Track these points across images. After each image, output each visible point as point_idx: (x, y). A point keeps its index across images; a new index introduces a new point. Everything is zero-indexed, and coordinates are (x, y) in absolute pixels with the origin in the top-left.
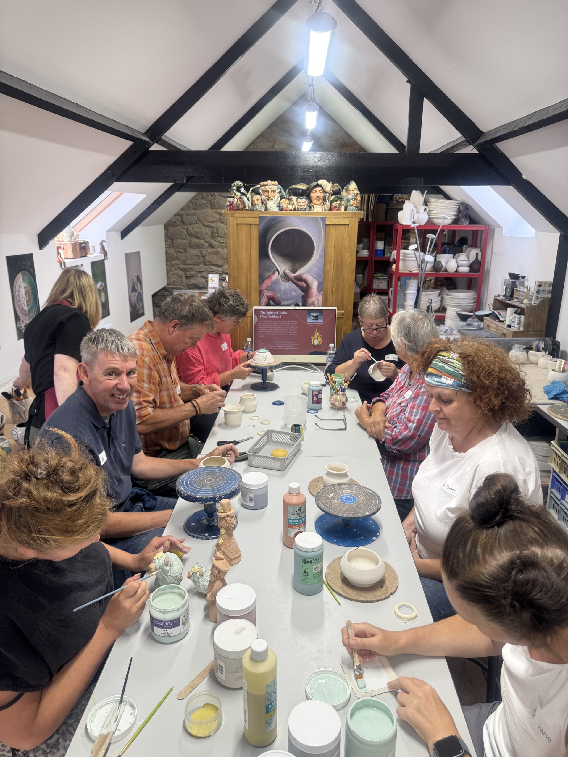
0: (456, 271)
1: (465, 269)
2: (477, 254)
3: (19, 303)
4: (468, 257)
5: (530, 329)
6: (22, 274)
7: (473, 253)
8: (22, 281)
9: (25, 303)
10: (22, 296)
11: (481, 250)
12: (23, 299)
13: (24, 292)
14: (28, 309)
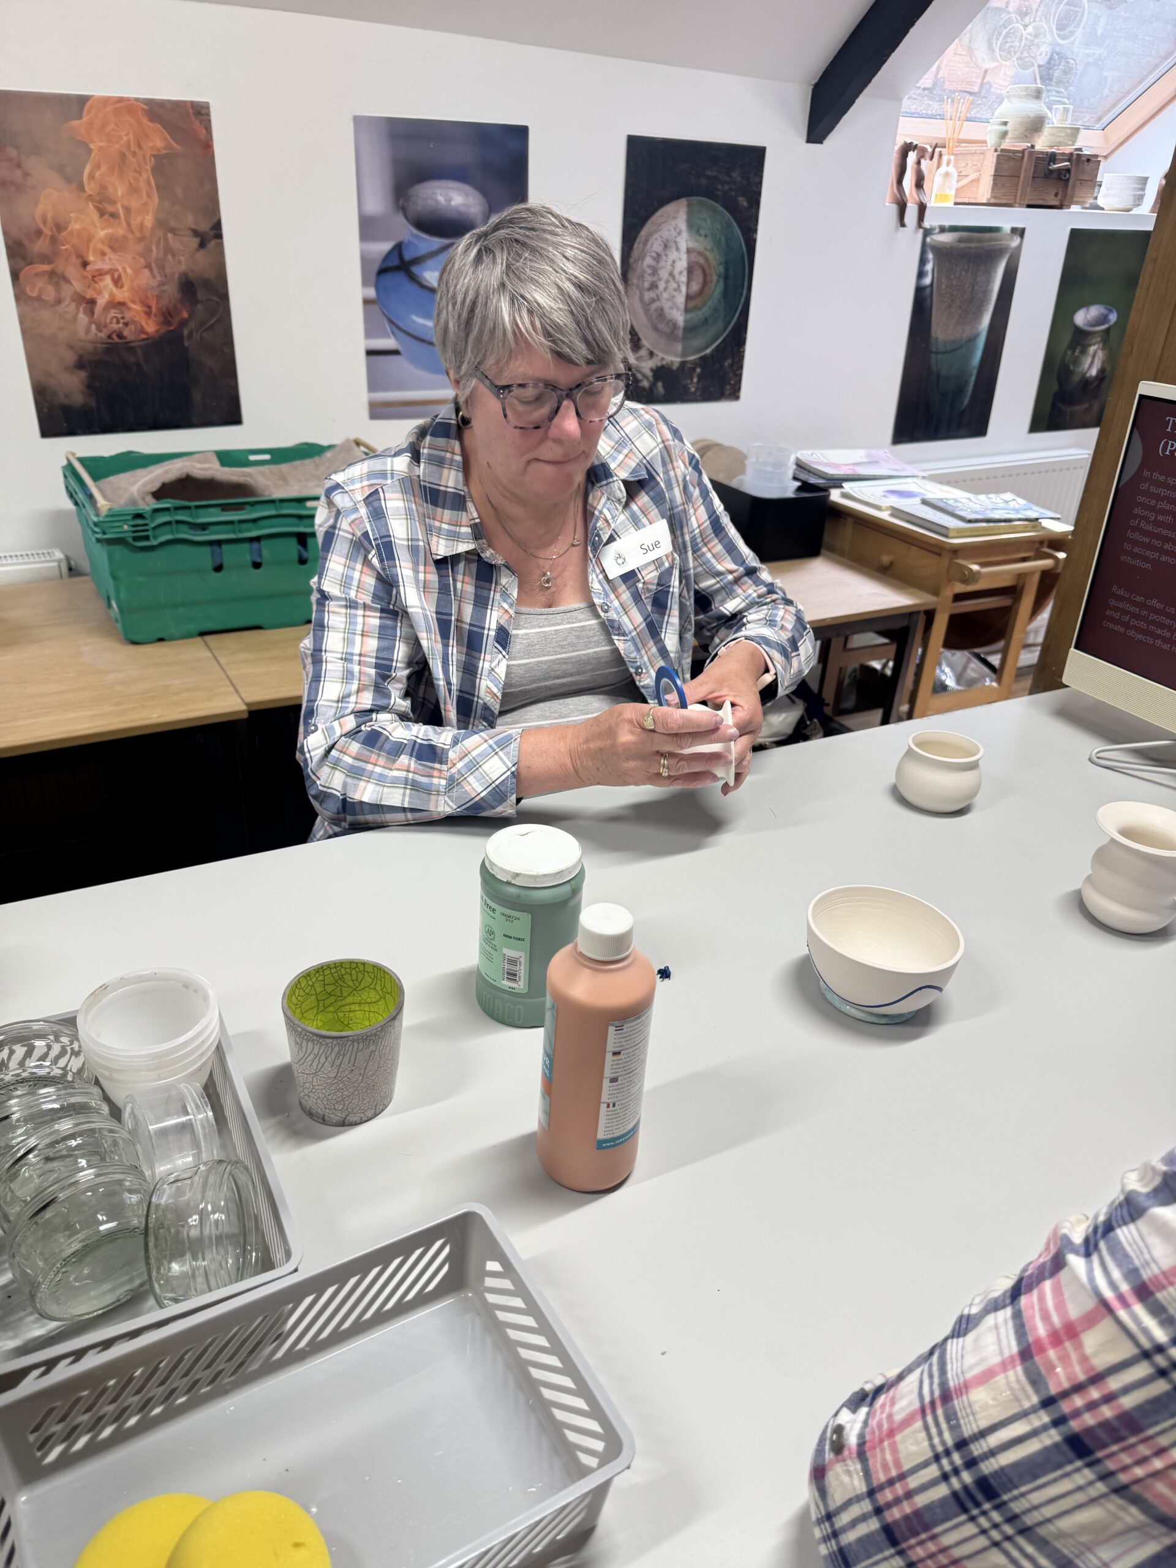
3: (648, 296)
6: (689, 206)
8: (682, 225)
9: (681, 299)
10: (671, 274)
12: (673, 285)
13: (682, 264)
14: (686, 321)
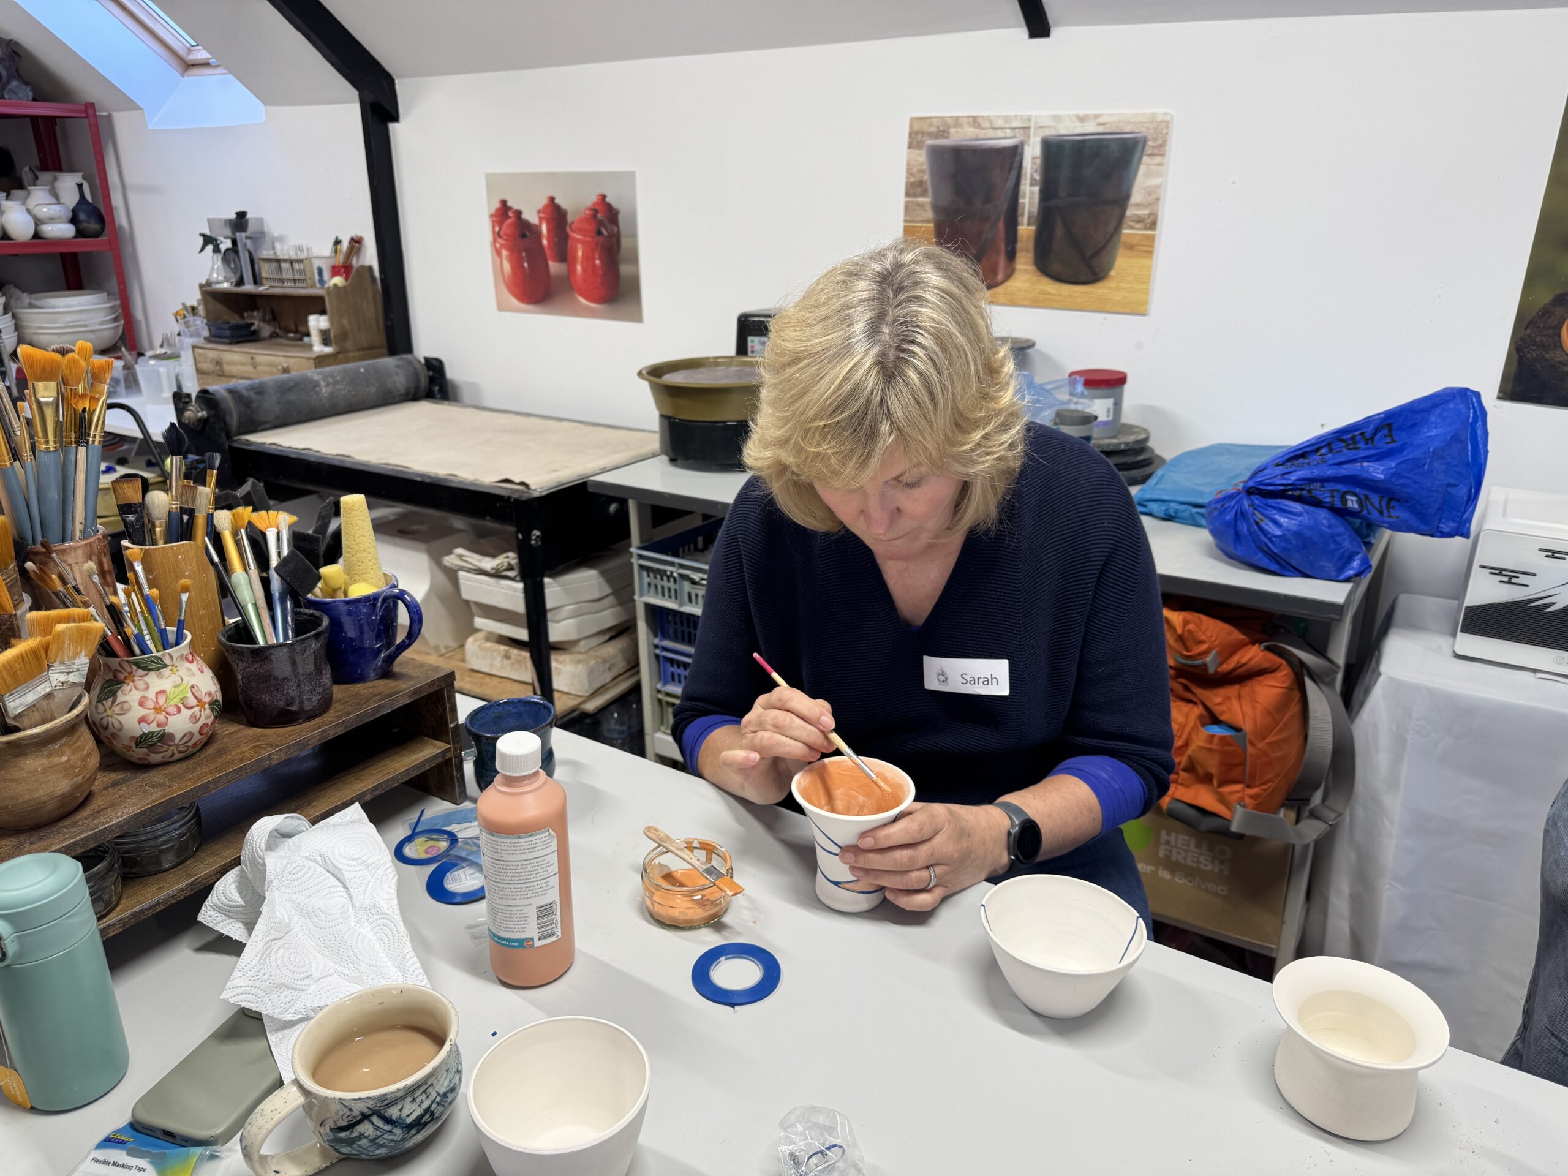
0: (37, 235)
1: (63, 230)
2: (80, 186)
4: (55, 195)
5: (349, 344)
7: (68, 185)
11: (84, 178)
